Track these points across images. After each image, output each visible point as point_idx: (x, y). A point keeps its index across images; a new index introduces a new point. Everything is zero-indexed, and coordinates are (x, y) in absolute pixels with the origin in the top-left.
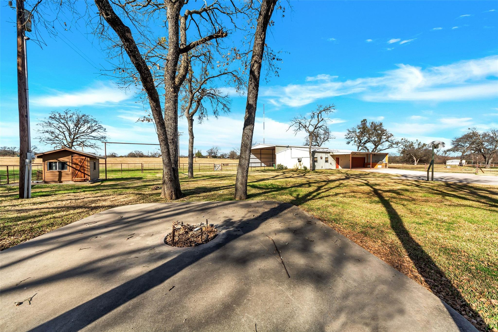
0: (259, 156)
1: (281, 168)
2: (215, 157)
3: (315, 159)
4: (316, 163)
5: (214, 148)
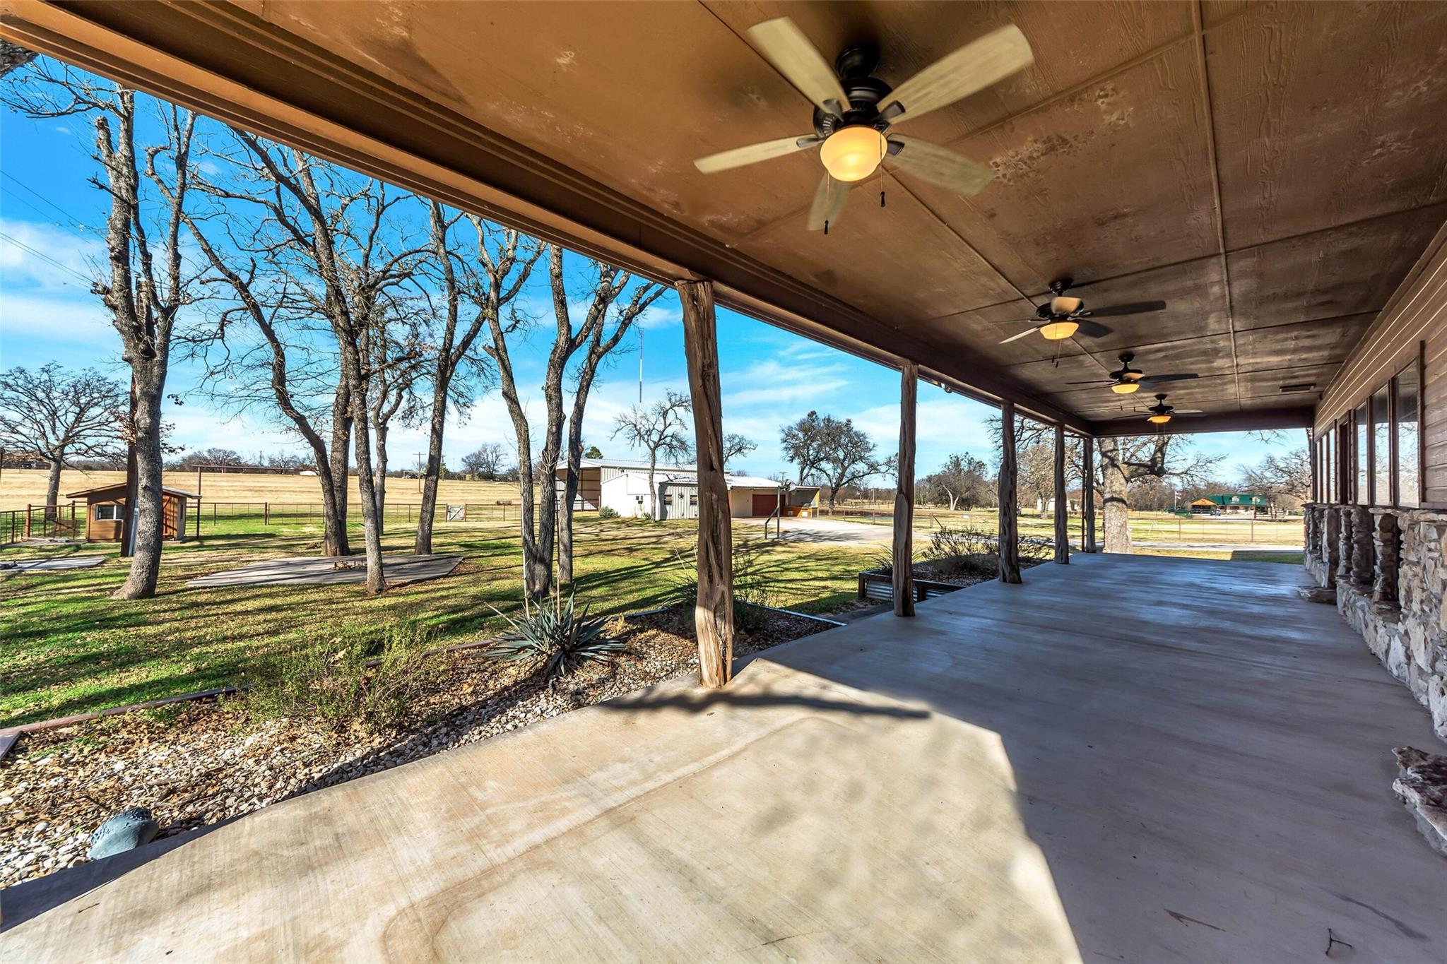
1: (609, 515)
2: (490, 477)
3: (668, 498)
4: (668, 508)
5: (485, 451)
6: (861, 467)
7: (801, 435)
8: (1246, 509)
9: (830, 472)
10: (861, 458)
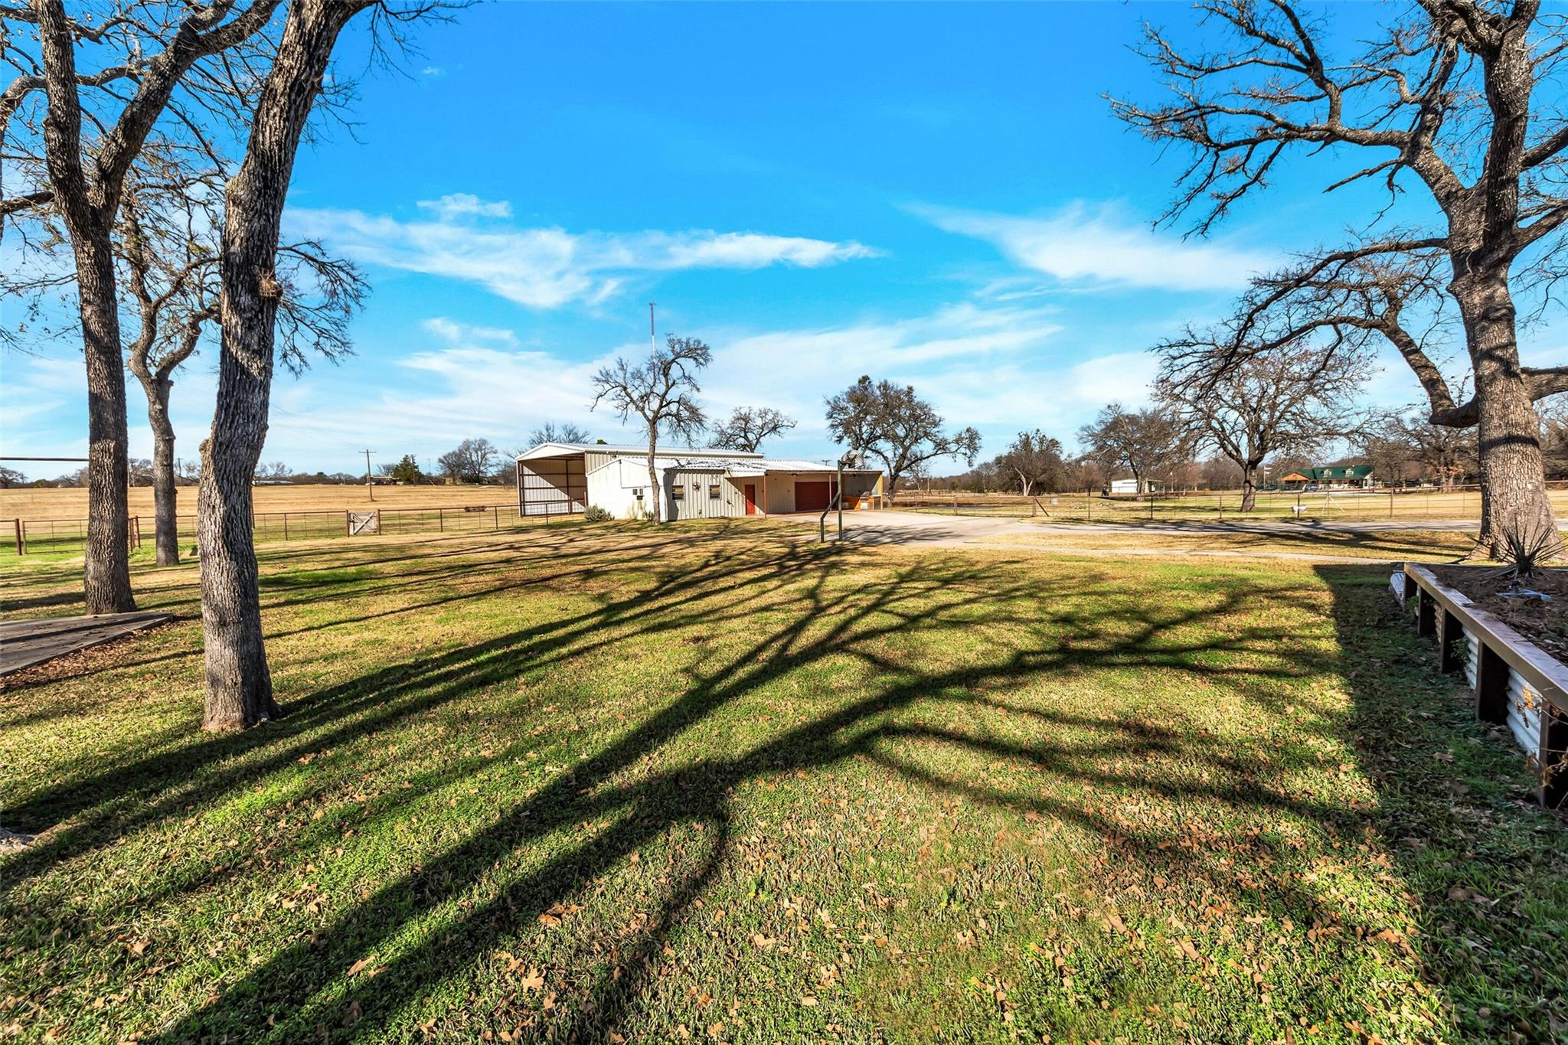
0: (562, 480)
1: (599, 517)
2: (475, 479)
3: (677, 491)
4: (678, 503)
5: (468, 449)
6: (926, 446)
7: (851, 407)
8: (1339, 483)
9: (889, 454)
10: (927, 435)
